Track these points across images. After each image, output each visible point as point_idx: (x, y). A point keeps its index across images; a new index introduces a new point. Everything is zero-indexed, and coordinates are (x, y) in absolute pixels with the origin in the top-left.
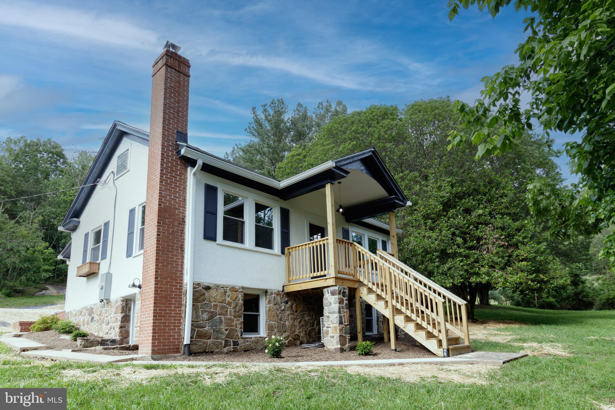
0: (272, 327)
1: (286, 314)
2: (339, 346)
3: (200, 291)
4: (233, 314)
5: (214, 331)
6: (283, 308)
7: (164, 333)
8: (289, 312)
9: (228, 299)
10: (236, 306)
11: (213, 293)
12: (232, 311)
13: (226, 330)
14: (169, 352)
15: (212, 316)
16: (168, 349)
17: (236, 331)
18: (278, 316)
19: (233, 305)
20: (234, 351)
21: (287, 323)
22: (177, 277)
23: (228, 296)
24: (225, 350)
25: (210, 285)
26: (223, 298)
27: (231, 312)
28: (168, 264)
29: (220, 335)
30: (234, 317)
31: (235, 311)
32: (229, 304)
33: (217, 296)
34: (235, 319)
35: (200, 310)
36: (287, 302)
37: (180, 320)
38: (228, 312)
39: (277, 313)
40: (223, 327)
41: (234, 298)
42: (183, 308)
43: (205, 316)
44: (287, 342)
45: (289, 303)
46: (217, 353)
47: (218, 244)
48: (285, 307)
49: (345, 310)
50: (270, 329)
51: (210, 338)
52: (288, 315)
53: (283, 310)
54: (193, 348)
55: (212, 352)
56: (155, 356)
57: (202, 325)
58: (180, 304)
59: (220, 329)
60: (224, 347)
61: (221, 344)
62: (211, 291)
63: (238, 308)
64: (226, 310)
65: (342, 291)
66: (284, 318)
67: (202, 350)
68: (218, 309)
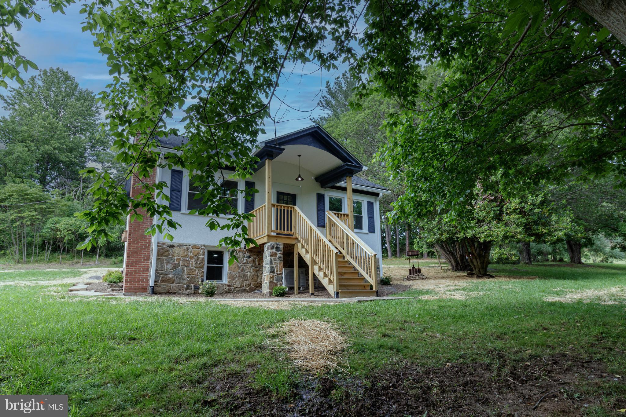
0: (233, 276)
1: (248, 267)
2: (269, 290)
3: (165, 248)
4: (194, 265)
5: (176, 278)
6: (245, 261)
7: (134, 278)
8: (251, 265)
9: (190, 254)
10: (198, 260)
11: (177, 250)
12: (194, 263)
13: (188, 277)
14: (139, 291)
15: (175, 267)
16: (137, 289)
17: (198, 278)
18: (239, 268)
19: (195, 259)
20: (194, 293)
21: (249, 274)
22: (147, 238)
23: (191, 252)
24: (187, 292)
25: (174, 244)
26: (186, 254)
27: (192, 264)
28: (139, 229)
29: (182, 281)
30: (196, 267)
31: (196, 264)
32: (191, 258)
33: (180, 252)
34: (197, 269)
35: (165, 262)
36: (249, 257)
37: (148, 269)
38: (190, 264)
39: (238, 266)
40: (185, 275)
41: (196, 253)
42: (150, 261)
43: (169, 266)
44: (248, 289)
45: (252, 258)
46: (179, 294)
47: (182, 214)
48: (247, 261)
49: (278, 262)
50: (231, 277)
51: (173, 283)
52: (251, 267)
53: (245, 263)
54: (157, 289)
55: (175, 293)
56: (127, 294)
57: (166, 273)
58: (149, 258)
59: (182, 277)
60: (186, 290)
61: (183, 287)
62: (175, 248)
63: (199, 261)
64: (188, 262)
65: (275, 246)
66: (246, 270)
67: (165, 291)
68: (181, 261)
